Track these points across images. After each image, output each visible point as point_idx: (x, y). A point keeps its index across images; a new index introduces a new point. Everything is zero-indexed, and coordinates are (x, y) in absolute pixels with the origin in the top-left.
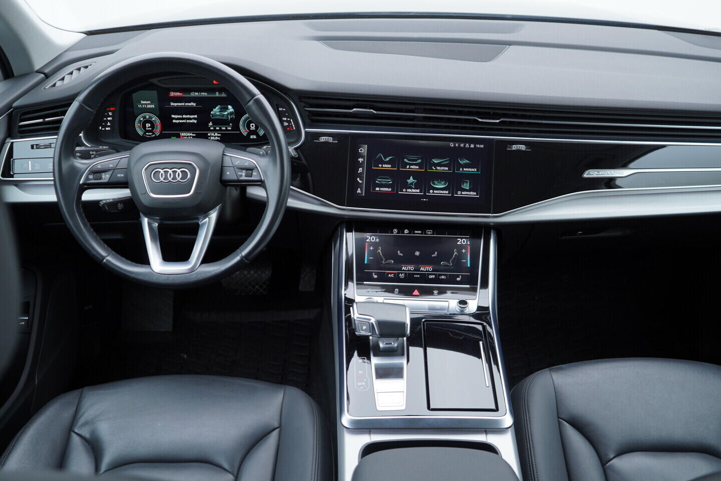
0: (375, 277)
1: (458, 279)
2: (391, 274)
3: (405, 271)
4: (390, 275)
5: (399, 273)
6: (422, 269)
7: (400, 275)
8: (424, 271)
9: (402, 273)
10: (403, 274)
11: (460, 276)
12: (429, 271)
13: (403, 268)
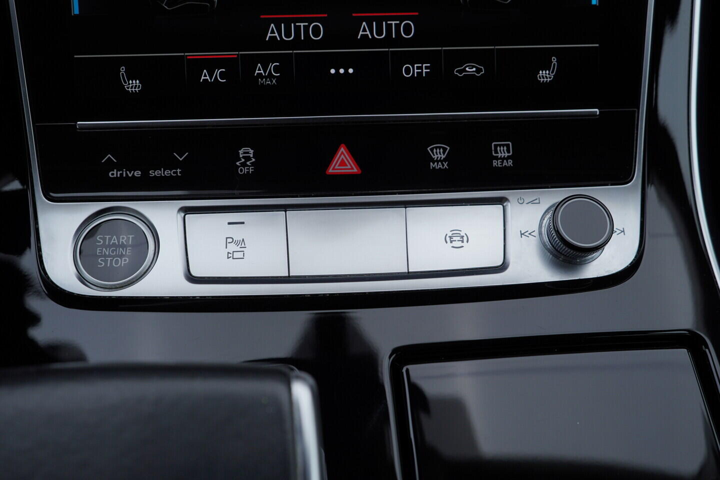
0: (133, 85)
1: (545, 76)
2: (211, 65)
3: (283, 45)
4: (205, 76)
5: (251, 62)
6: (364, 31)
7: (259, 70)
8: (374, 43)
9: (265, 61)
10: (272, 66)
11: (554, 60)
12: (400, 41)
13: (272, 32)
